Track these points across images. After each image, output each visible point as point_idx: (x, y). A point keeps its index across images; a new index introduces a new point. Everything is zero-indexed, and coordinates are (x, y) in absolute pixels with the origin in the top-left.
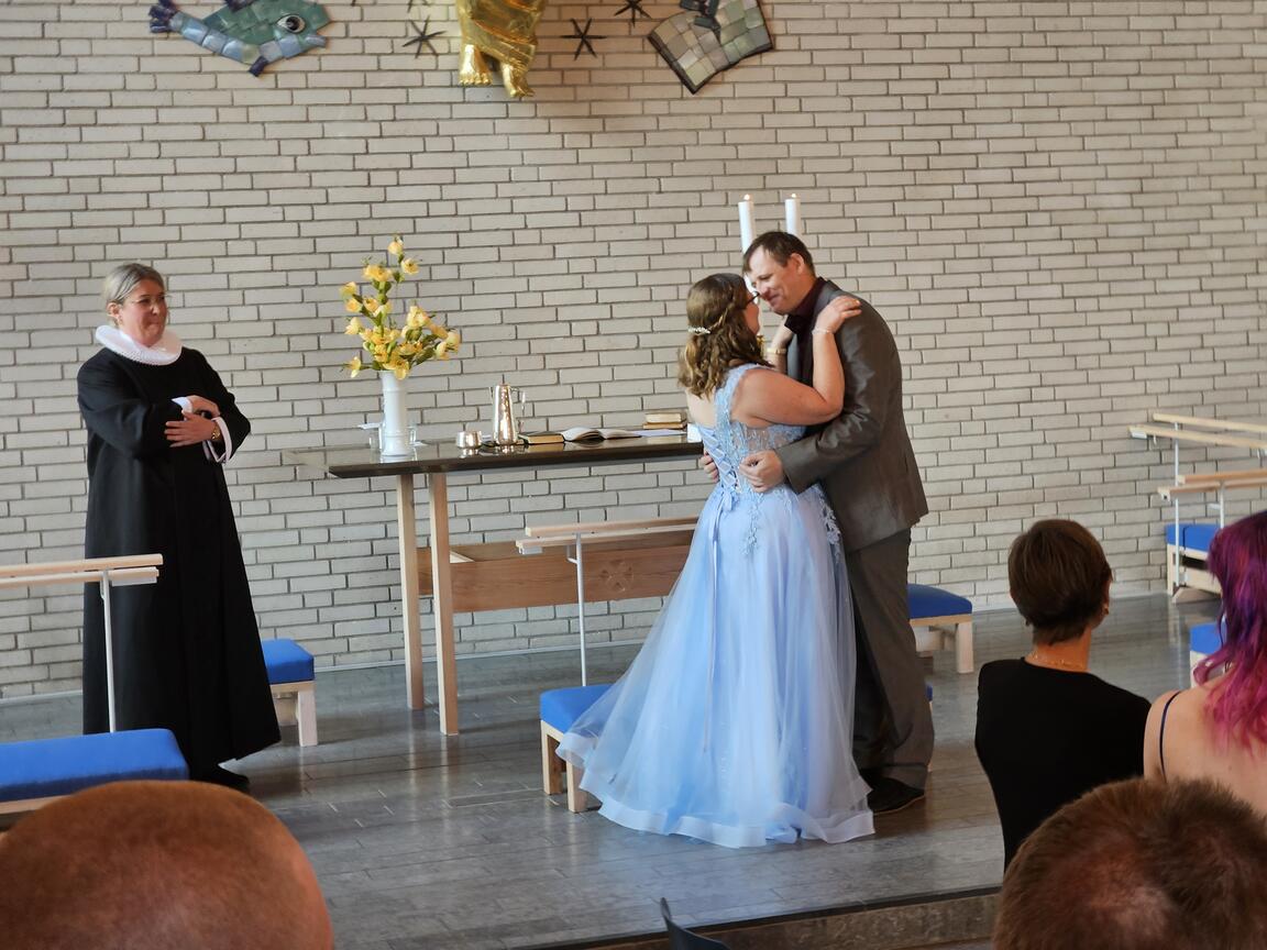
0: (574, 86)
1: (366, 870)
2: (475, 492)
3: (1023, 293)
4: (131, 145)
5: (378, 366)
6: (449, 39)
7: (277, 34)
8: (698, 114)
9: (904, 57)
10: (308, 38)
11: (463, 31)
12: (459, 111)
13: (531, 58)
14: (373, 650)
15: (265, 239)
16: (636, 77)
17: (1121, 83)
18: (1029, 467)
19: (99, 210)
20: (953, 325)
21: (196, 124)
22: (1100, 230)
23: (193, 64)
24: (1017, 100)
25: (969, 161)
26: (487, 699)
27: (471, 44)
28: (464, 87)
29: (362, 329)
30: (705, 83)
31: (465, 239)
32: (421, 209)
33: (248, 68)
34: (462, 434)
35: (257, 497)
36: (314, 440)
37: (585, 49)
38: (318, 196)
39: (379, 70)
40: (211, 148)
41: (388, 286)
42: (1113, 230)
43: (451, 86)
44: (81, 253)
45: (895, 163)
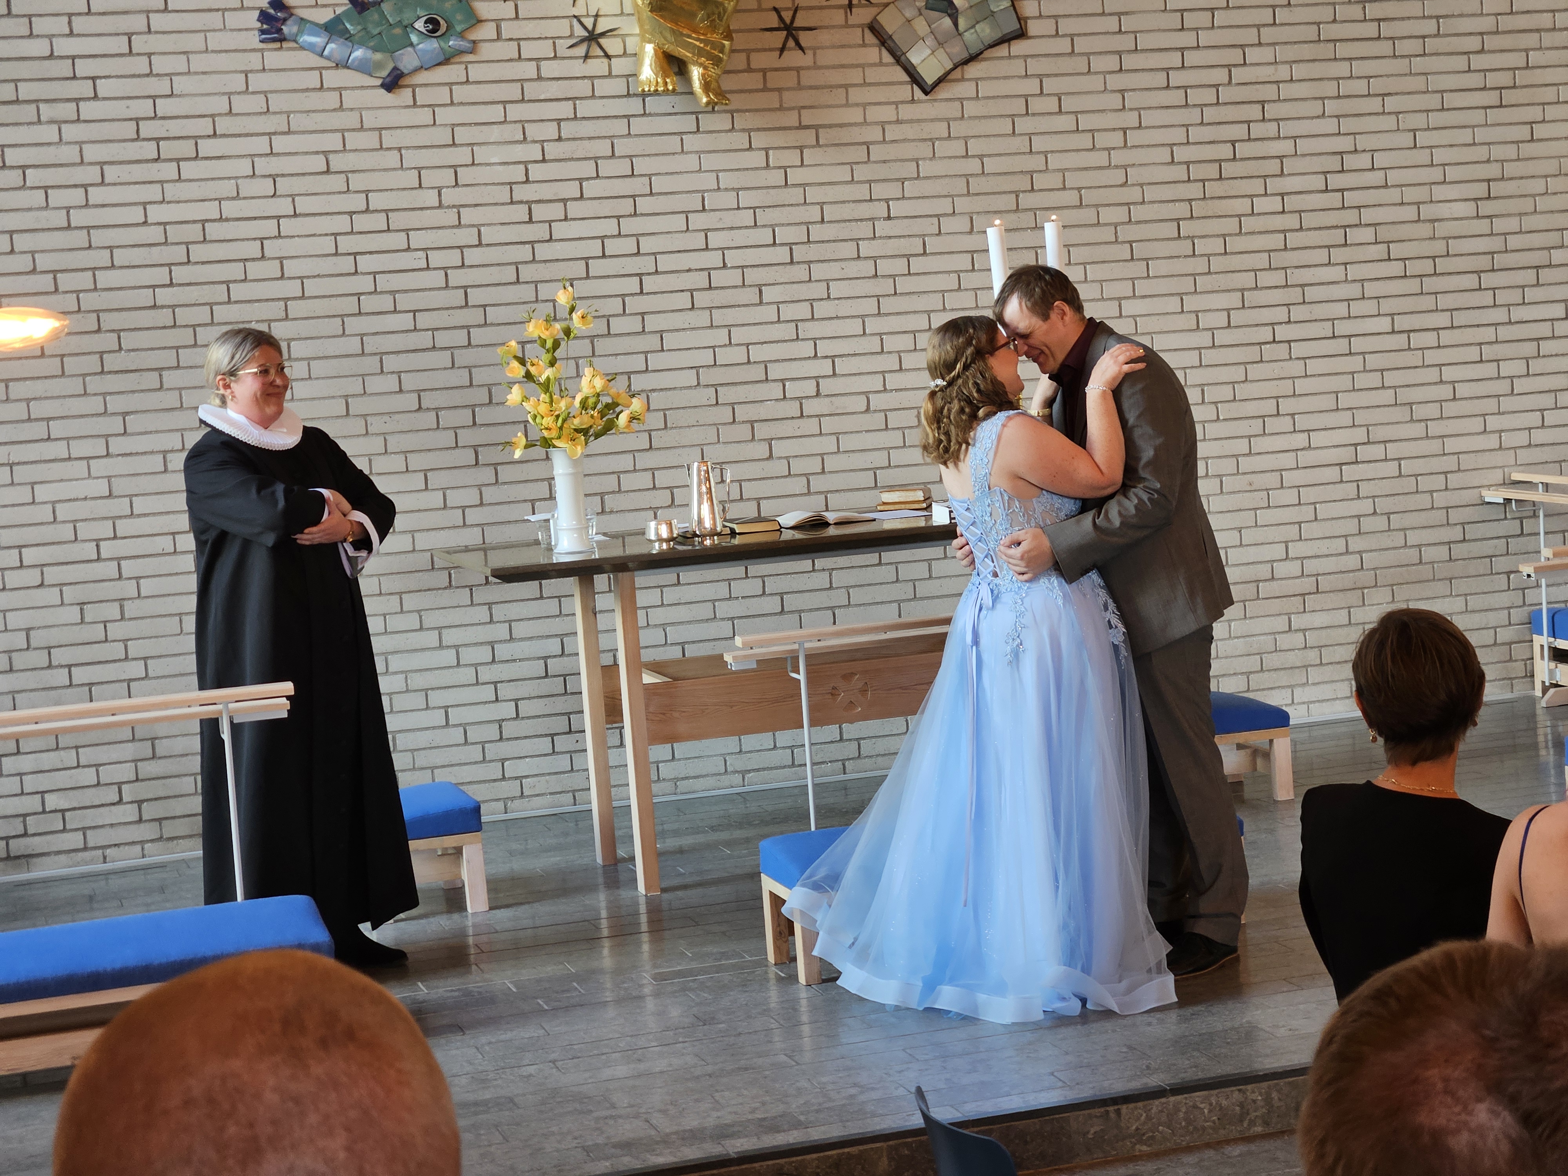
0: (779, 90)
1: (554, 1062)
2: (671, 595)
3: (1343, 328)
4: (239, 181)
5: (547, 443)
6: (623, 37)
7: (414, 38)
8: (932, 120)
9: (1187, 39)
10: (451, 43)
11: (641, 27)
12: (638, 125)
13: (725, 58)
14: (551, 794)
15: (406, 291)
16: (855, 76)
17: (1460, 63)
18: (1356, 544)
19: (203, 263)
20: (1255, 372)
21: (317, 153)
22: (1439, 247)
23: (312, 78)
24: (1330, 89)
25: (1273, 167)
26: (693, 849)
27: (650, 42)
28: (644, 95)
29: (526, 398)
30: (940, 81)
31: (650, 284)
32: (595, 248)
33: (379, 82)
34: (653, 524)
35: (405, 609)
36: (472, 537)
37: (791, 43)
38: (468, 236)
39: (539, 78)
40: (336, 182)
41: (556, 344)
42: (1455, 246)
43: (628, 95)
44: (184, 316)
45: (1179, 172)
